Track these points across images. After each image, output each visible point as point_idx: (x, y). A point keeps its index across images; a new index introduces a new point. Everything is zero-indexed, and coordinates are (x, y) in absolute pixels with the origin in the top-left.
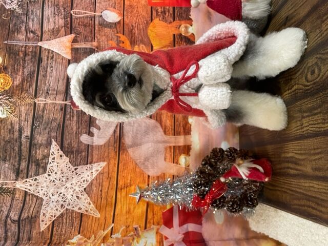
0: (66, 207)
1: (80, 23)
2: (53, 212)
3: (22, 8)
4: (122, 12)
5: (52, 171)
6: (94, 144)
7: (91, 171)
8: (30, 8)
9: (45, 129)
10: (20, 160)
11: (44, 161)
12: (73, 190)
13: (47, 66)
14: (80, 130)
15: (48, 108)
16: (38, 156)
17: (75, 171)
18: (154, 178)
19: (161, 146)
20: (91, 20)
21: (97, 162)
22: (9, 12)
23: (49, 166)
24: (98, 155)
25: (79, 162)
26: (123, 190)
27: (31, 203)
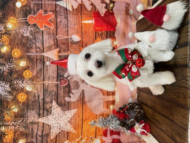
0: (61, 129)
1: (61, 43)
2: (56, 131)
3: (32, 35)
4: (81, 36)
5: (54, 113)
6: (71, 101)
7: (71, 113)
8: (36, 35)
9: (49, 95)
10: (40, 109)
11: (50, 109)
12: (63, 121)
15: (50, 85)
16: (47, 107)
17: (64, 113)
19: (102, 101)
20: (67, 40)
21: (73, 109)
22: (26, 38)
23: (52, 112)
24: (73, 106)
25: (65, 110)
26: (85, 121)
27: (46, 128)
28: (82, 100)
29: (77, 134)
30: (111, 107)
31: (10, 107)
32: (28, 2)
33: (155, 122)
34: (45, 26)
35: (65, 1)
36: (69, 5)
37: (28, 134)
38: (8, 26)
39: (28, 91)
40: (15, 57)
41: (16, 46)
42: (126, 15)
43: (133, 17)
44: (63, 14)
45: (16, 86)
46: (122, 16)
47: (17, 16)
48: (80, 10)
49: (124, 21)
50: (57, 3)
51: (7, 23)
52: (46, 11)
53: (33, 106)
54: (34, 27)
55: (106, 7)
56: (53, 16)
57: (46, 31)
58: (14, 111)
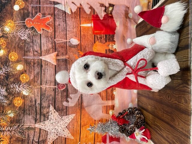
0: (59, 135)
1: (60, 46)
2: (53, 137)
3: (30, 39)
4: (80, 39)
5: (51, 119)
6: (69, 106)
7: (69, 119)
8: (34, 39)
9: (47, 100)
10: (36, 114)
11: (47, 114)
12: (61, 127)
13: (45, 69)
15: (47, 89)
16: (44, 112)
17: (61, 119)
18: (97, 121)
19: (101, 106)
20: (65, 44)
21: (71, 114)
22: (24, 41)
23: (49, 117)
24: (71, 111)
25: (63, 115)
26: (83, 127)
27: (43, 133)
28: (80, 105)
29: (75, 141)
30: (111, 112)
31: (6, 112)
32: (26, 6)
33: (156, 128)
34: (43, 30)
35: (63, 5)
36: (68, 8)
37: (24, 140)
38: (5, 29)
39: (24, 95)
40: (11, 60)
41: (13, 49)
42: (125, 19)
43: (132, 21)
44: (62, 17)
45: (12, 90)
46: (121, 19)
47: (15, 19)
48: (79, 13)
49: (124, 25)
50: (56, 6)
51: (5, 26)
52: (44, 15)
53: (29, 111)
54: (32, 30)
55: (105, 11)
56: (51, 20)
57: (44, 34)
58: (10, 116)
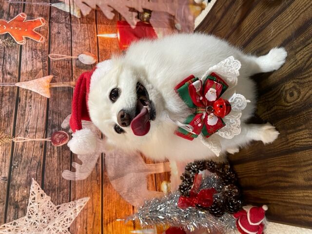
1: (58, 66)
4: (97, 55)
5: (32, 212)
6: (76, 180)
7: (74, 209)
8: (7, 52)
9: (25, 168)
11: (23, 202)
12: (56, 231)
13: (26, 107)
14: (61, 166)
15: (27, 146)
16: (16, 198)
17: (57, 210)
20: (69, 62)
21: (80, 198)
24: (81, 190)
25: (61, 200)
26: (109, 225)
28: (101, 176)
30: (164, 186)
34: (27, 39)
35: (67, 4)
42: (171, 29)
44: (64, 21)
46: (165, 29)
48: (95, 17)
50: (53, 5)
52: (31, 16)
54: (5, 38)
55: (138, 17)
57: (27, 46)
